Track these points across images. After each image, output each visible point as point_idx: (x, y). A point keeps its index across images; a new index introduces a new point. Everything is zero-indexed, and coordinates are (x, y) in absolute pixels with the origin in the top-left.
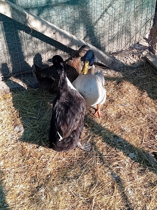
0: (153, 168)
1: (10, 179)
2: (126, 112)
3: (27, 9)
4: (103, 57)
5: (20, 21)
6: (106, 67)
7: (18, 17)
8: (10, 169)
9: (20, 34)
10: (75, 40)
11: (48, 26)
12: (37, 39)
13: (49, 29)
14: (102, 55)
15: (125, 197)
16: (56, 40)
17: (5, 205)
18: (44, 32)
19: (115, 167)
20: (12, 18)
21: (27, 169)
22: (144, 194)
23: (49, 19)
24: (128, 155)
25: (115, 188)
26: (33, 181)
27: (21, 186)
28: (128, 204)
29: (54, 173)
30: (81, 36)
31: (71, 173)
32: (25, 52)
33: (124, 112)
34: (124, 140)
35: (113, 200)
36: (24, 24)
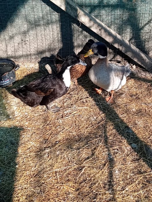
0: (147, 160)
1: (28, 136)
2: (147, 110)
3: (81, 6)
4: (143, 59)
5: (72, 14)
6: (146, 69)
7: (70, 11)
8: (31, 129)
9: (73, 27)
10: (118, 39)
11: (95, 22)
12: (87, 34)
13: (96, 25)
14: (142, 57)
15: (111, 175)
16: (101, 36)
17: (16, 153)
18: (91, 27)
19: (114, 150)
20: (65, 11)
21: (43, 133)
22: (129, 177)
23: (99, 18)
24: (130, 144)
25: (106, 165)
26: (44, 142)
27: (33, 143)
28: (112, 181)
29: (62, 141)
30: (127, 37)
31: (76, 145)
32: (75, 43)
33: (146, 110)
34: (133, 132)
35: (100, 174)
36: (75, 17)
